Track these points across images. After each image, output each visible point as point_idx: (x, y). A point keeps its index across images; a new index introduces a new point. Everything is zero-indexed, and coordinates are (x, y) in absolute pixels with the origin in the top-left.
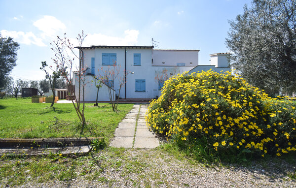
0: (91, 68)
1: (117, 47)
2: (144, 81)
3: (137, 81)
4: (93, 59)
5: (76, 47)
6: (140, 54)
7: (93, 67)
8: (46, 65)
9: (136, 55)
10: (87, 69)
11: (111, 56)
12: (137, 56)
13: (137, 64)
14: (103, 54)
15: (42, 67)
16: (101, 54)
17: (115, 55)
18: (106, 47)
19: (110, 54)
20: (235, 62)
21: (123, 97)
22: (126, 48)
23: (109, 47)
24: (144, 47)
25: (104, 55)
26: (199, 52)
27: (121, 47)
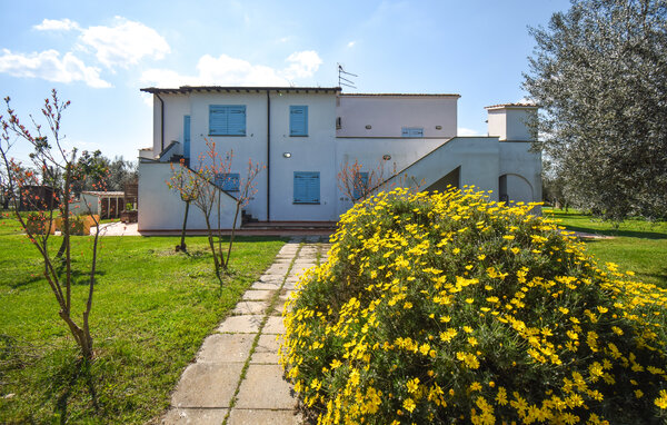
0: (182, 142)
1: (248, 90)
2: (316, 176)
3: (297, 176)
4: (187, 119)
5: (146, 90)
6: (306, 107)
7: (187, 140)
8: (46, 146)
9: (295, 111)
10: (173, 144)
11: (234, 112)
12: (298, 112)
13: (299, 131)
14: (211, 106)
15: (34, 152)
16: (207, 107)
17: (242, 110)
18: (218, 89)
19: (228, 107)
20: (550, 136)
21: (263, 217)
22: (269, 92)
23: (228, 90)
24: (317, 90)
25: (214, 110)
26: (459, 100)
27: (257, 90)
